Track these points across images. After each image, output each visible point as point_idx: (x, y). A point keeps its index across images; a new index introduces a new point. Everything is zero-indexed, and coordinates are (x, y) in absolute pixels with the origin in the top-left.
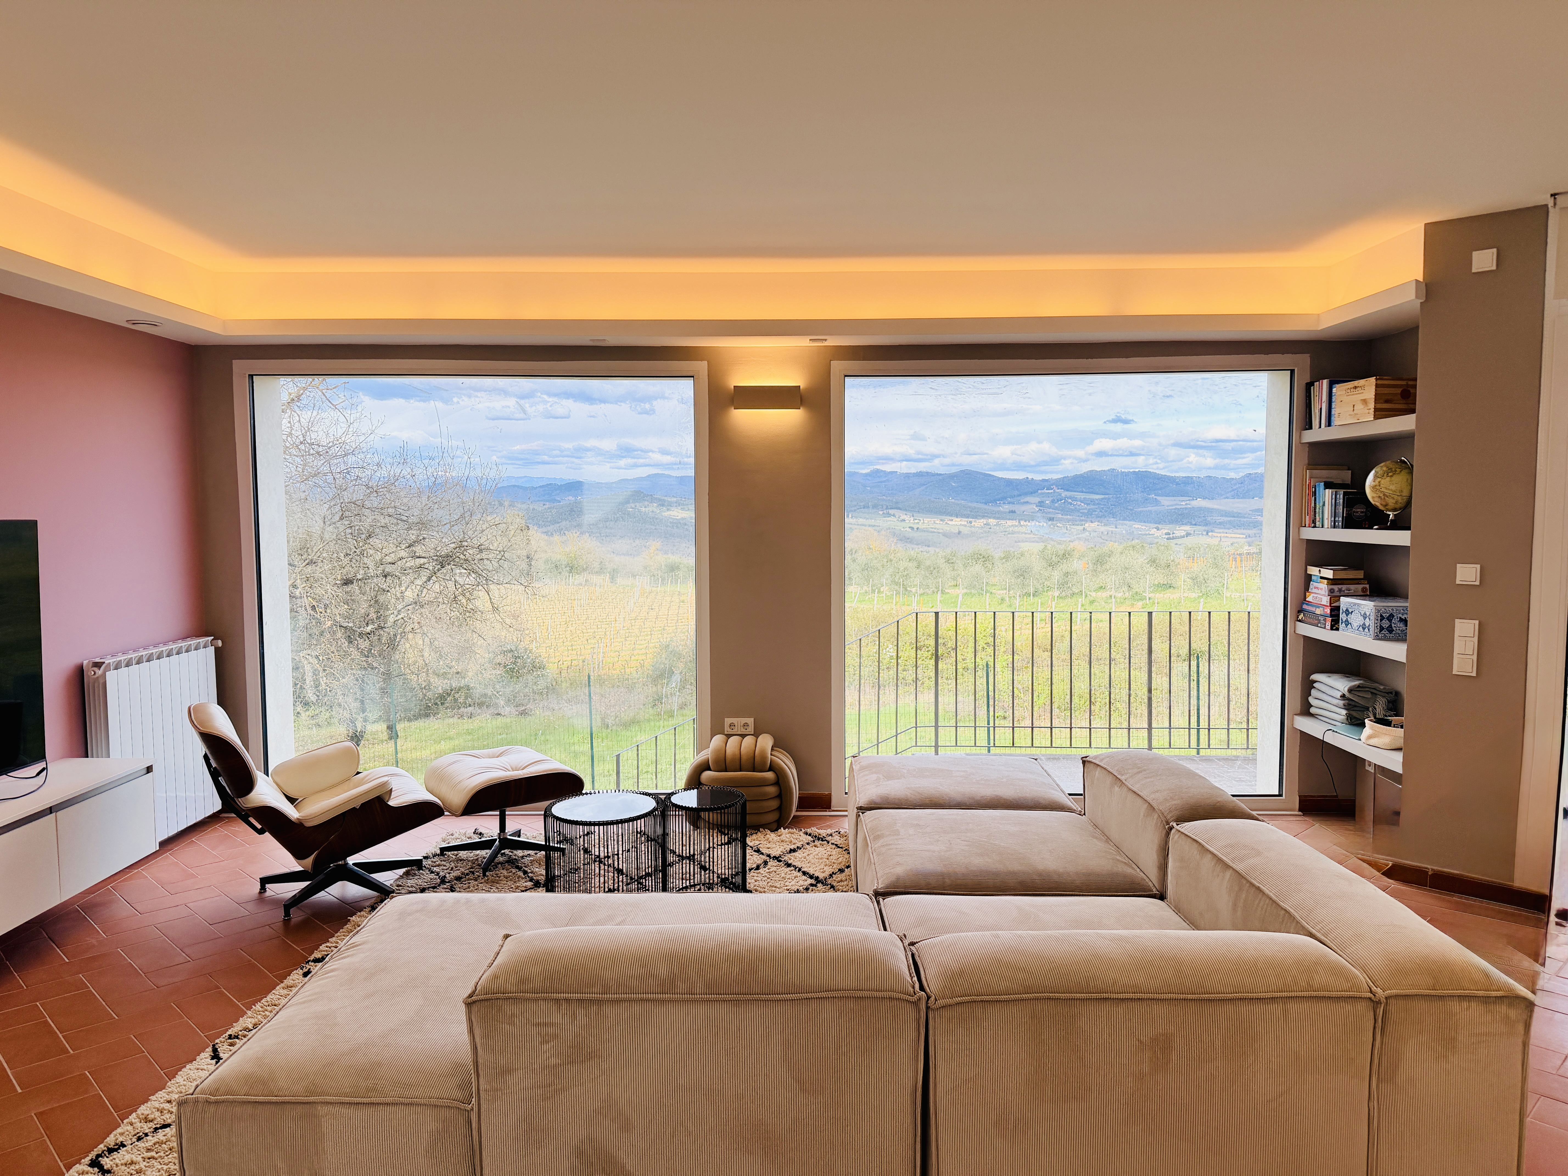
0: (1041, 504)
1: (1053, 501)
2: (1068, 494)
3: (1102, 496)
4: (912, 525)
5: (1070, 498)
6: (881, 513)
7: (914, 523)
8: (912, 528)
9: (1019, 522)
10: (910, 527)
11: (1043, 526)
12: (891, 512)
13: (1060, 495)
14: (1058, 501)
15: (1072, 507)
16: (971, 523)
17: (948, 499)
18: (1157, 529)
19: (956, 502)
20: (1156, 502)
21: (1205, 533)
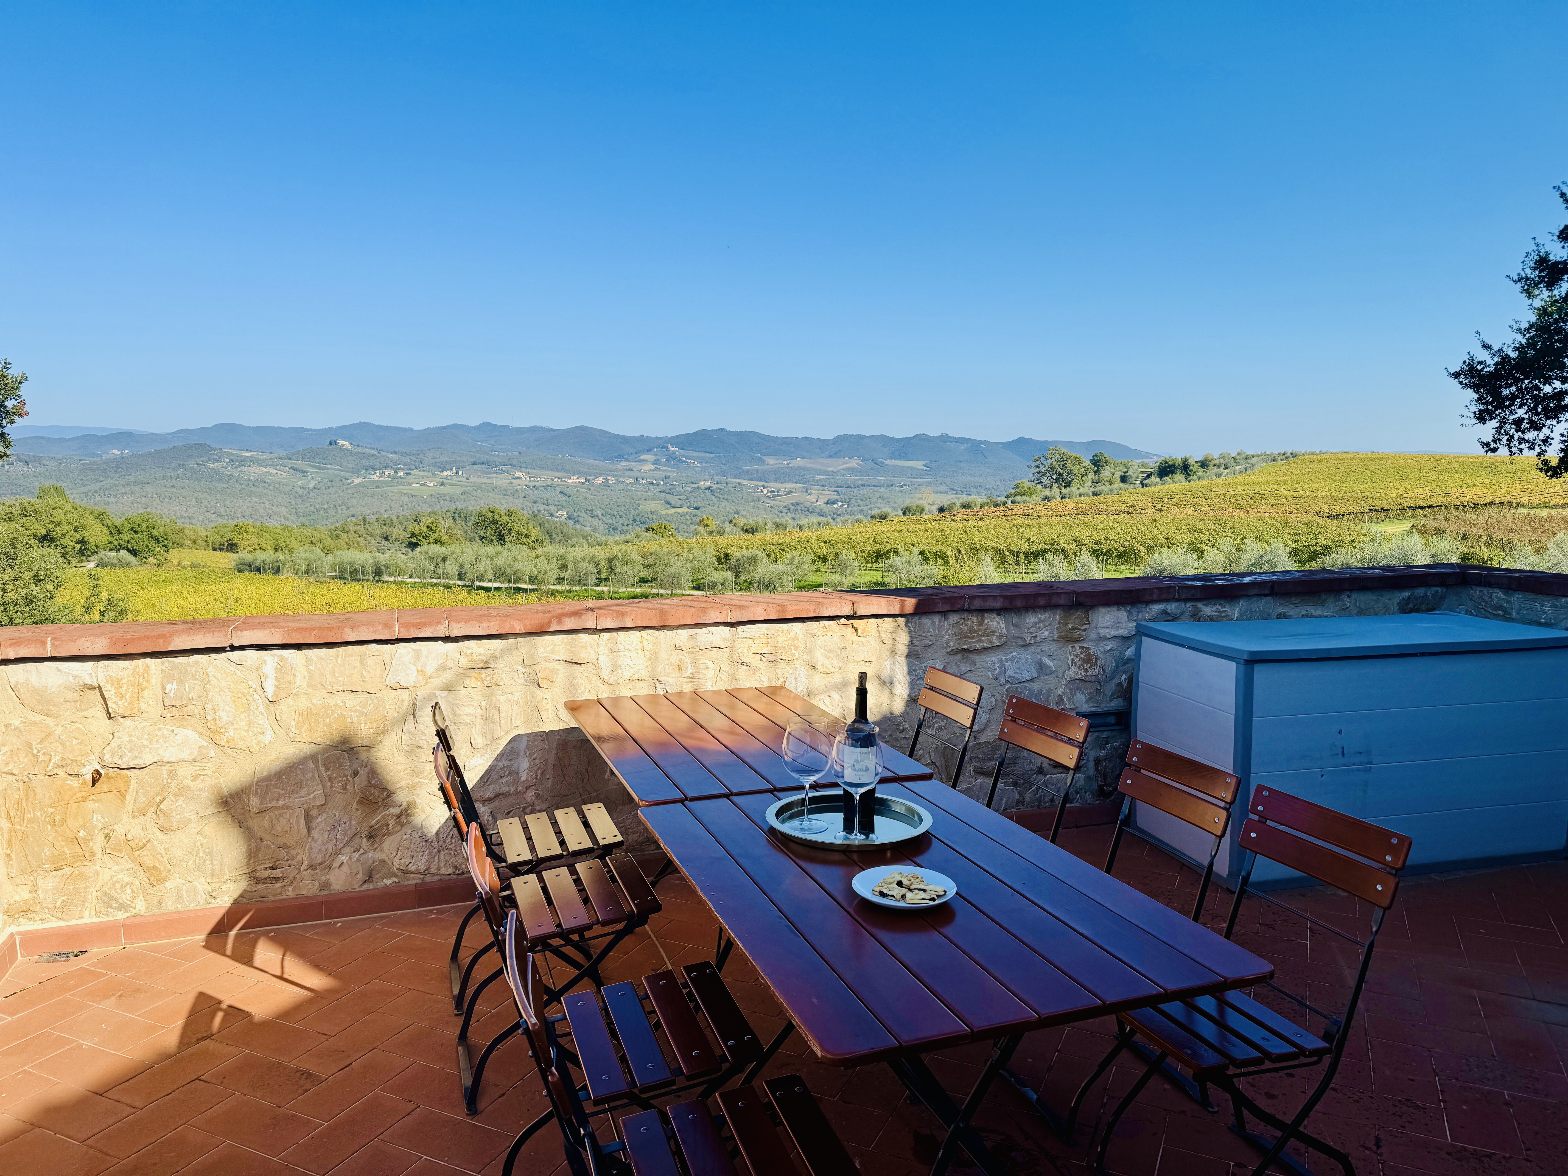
0: (656, 462)
1: (668, 459)
2: (682, 452)
3: (713, 456)
4: (529, 484)
5: (684, 456)
6: (494, 469)
7: (530, 481)
8: (527, 486)
11: (660, 484)
12: (506, 469)
13: (674, 452)
14: (673, 459)
15: (686, 465)
16: (589, 481)
17: (565, 455)
18: (764, 486)
19: (573, 459)
20: (762, 461)
21: (804, 490)
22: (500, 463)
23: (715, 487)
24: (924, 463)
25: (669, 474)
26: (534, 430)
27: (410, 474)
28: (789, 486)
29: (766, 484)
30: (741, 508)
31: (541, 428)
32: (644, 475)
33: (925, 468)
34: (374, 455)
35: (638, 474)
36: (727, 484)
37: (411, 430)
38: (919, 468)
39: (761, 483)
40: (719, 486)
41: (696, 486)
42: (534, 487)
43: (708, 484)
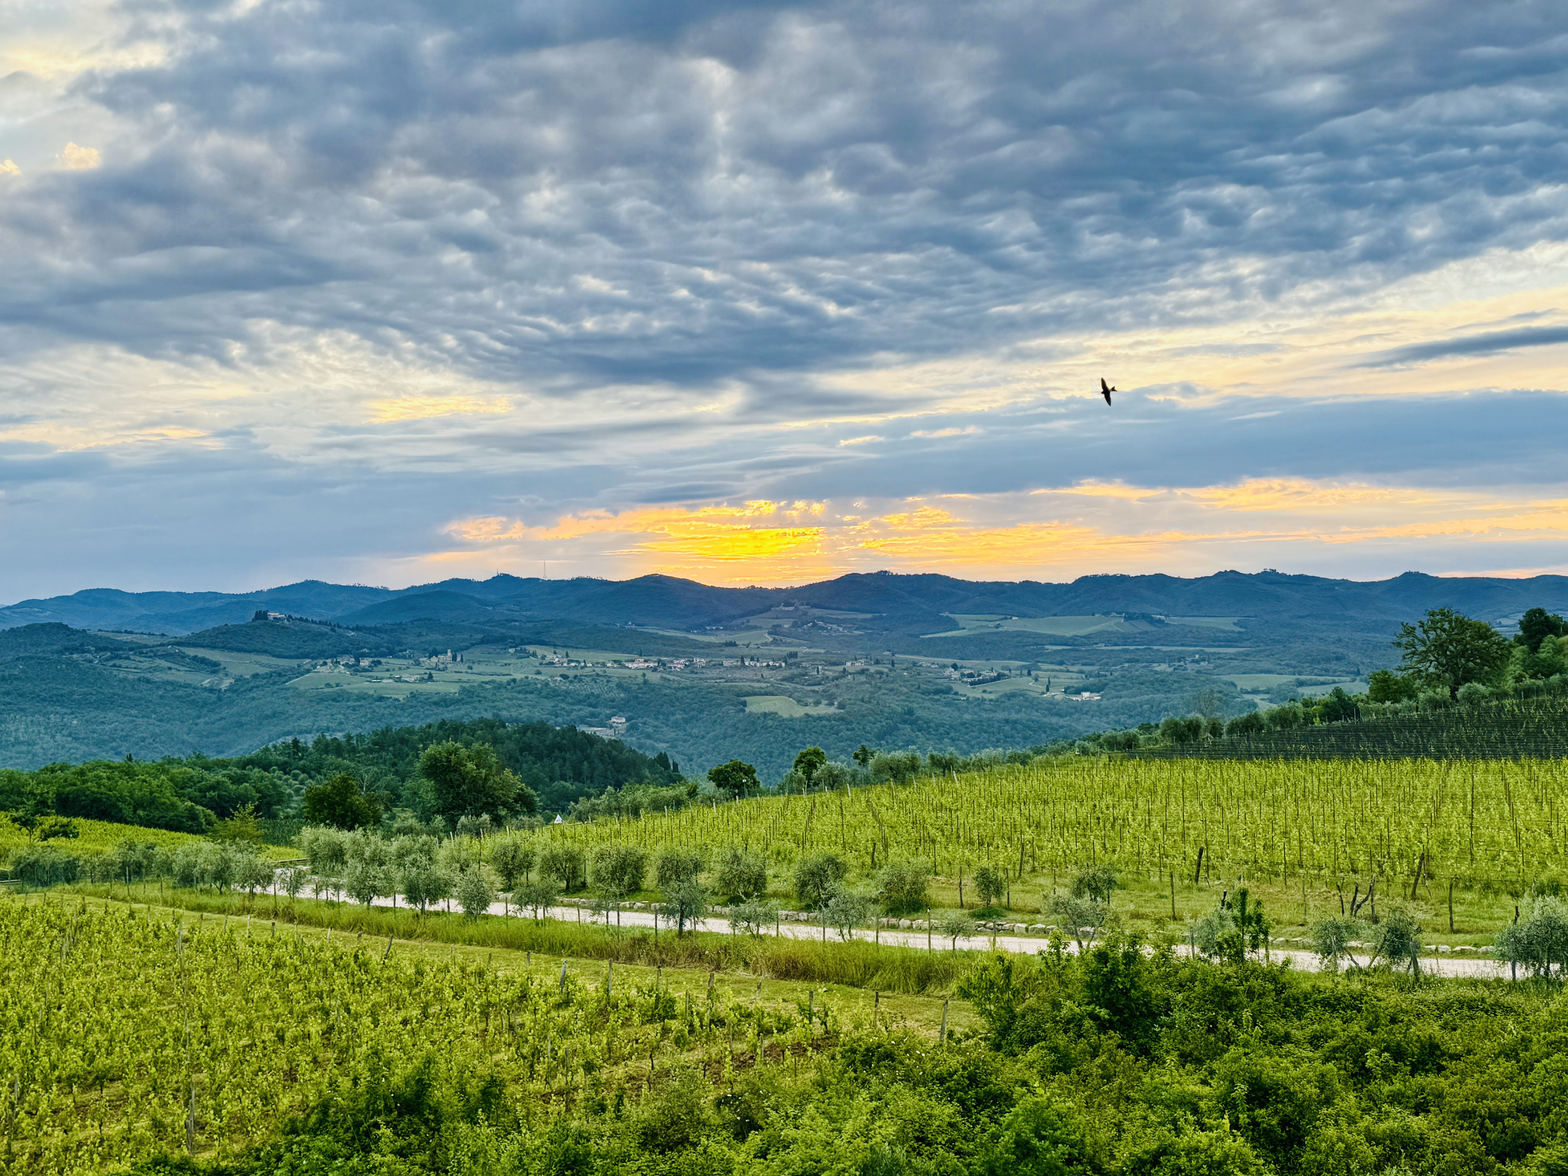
0: (775, 631)
1: (795, 625)
2: (818, 612)
3: (869, 616)
4: (567, 673)
5: (821, 618)
6: (512, 650)
7: (569, 668)
8: (564, 676)
9: (743, 662)
10: (562, 676)
11: (780, 666)
12: (531, 649)
13: (805, 614)
14: (803, 624)
15: (824, 633)
16: (664, 665)
17: (626, 624)
18: (955, 667)
19: (640, 629)
20: (954, 626)
21: (1025, 672)
22: (522, 640)
23: (873, 669)
24: (1236, 620)
25: (793, 649)
26: (580, 583)
27: (380, 663)
28: (998, 665)
29: (959, 663)
30: (915, 705)
31: (590, 580)
32: (753, 652)
33: (1237, 629)
34: (326, 633)
35: (746, 651)
36: (893, 664)
37: (385, 591)
38: (1227, 629)
39: (949, 661)
40: (879, 668)
41: (840, 668)
42: (575, 677)
43: (859, 665)
